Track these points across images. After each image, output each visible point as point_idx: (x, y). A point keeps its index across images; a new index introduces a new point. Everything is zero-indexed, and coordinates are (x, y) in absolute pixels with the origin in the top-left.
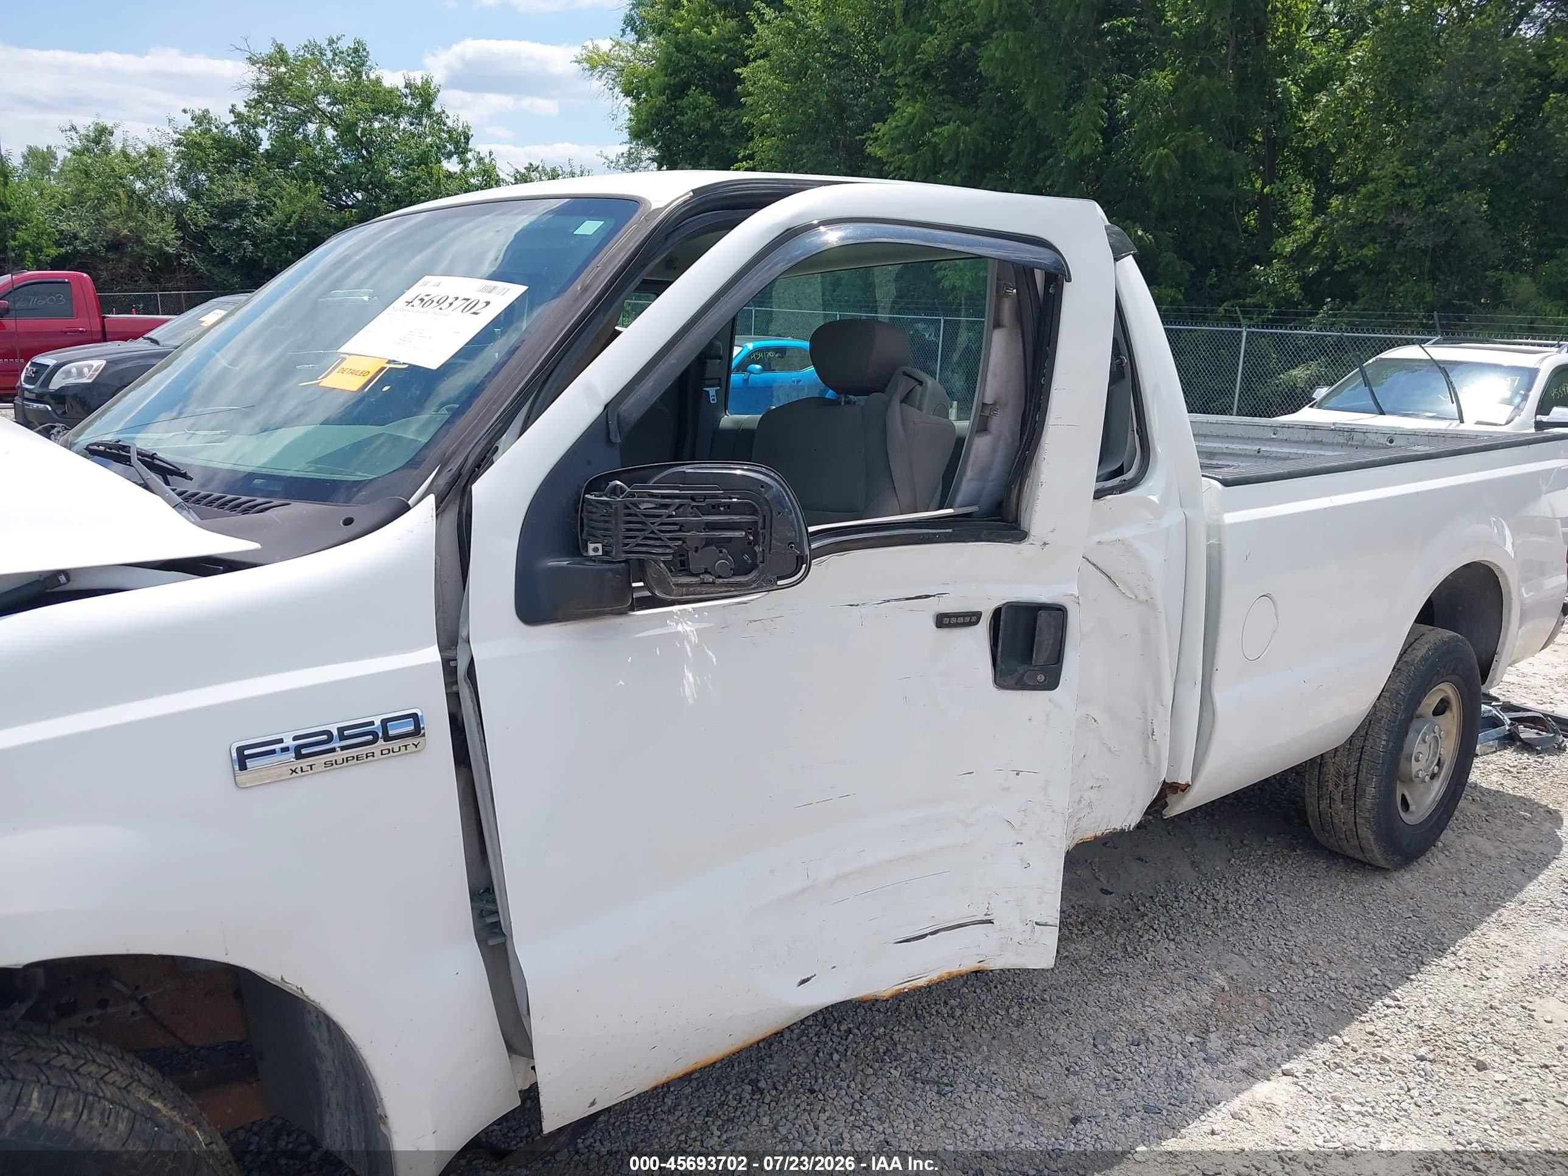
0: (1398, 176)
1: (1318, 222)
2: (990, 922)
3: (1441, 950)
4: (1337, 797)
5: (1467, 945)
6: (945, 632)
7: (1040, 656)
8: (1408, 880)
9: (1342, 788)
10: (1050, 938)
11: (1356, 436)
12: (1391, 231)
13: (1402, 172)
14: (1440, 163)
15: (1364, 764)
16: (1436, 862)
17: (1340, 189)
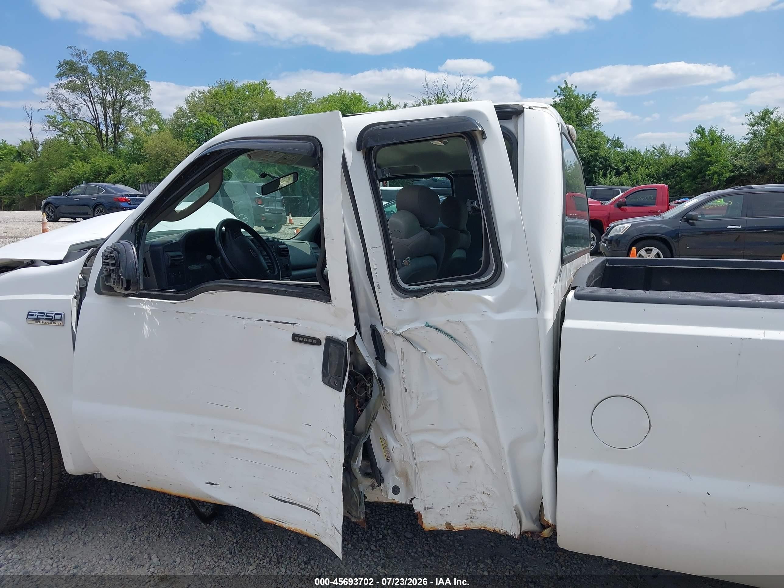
2: (318, 514)
6: (298, 344)
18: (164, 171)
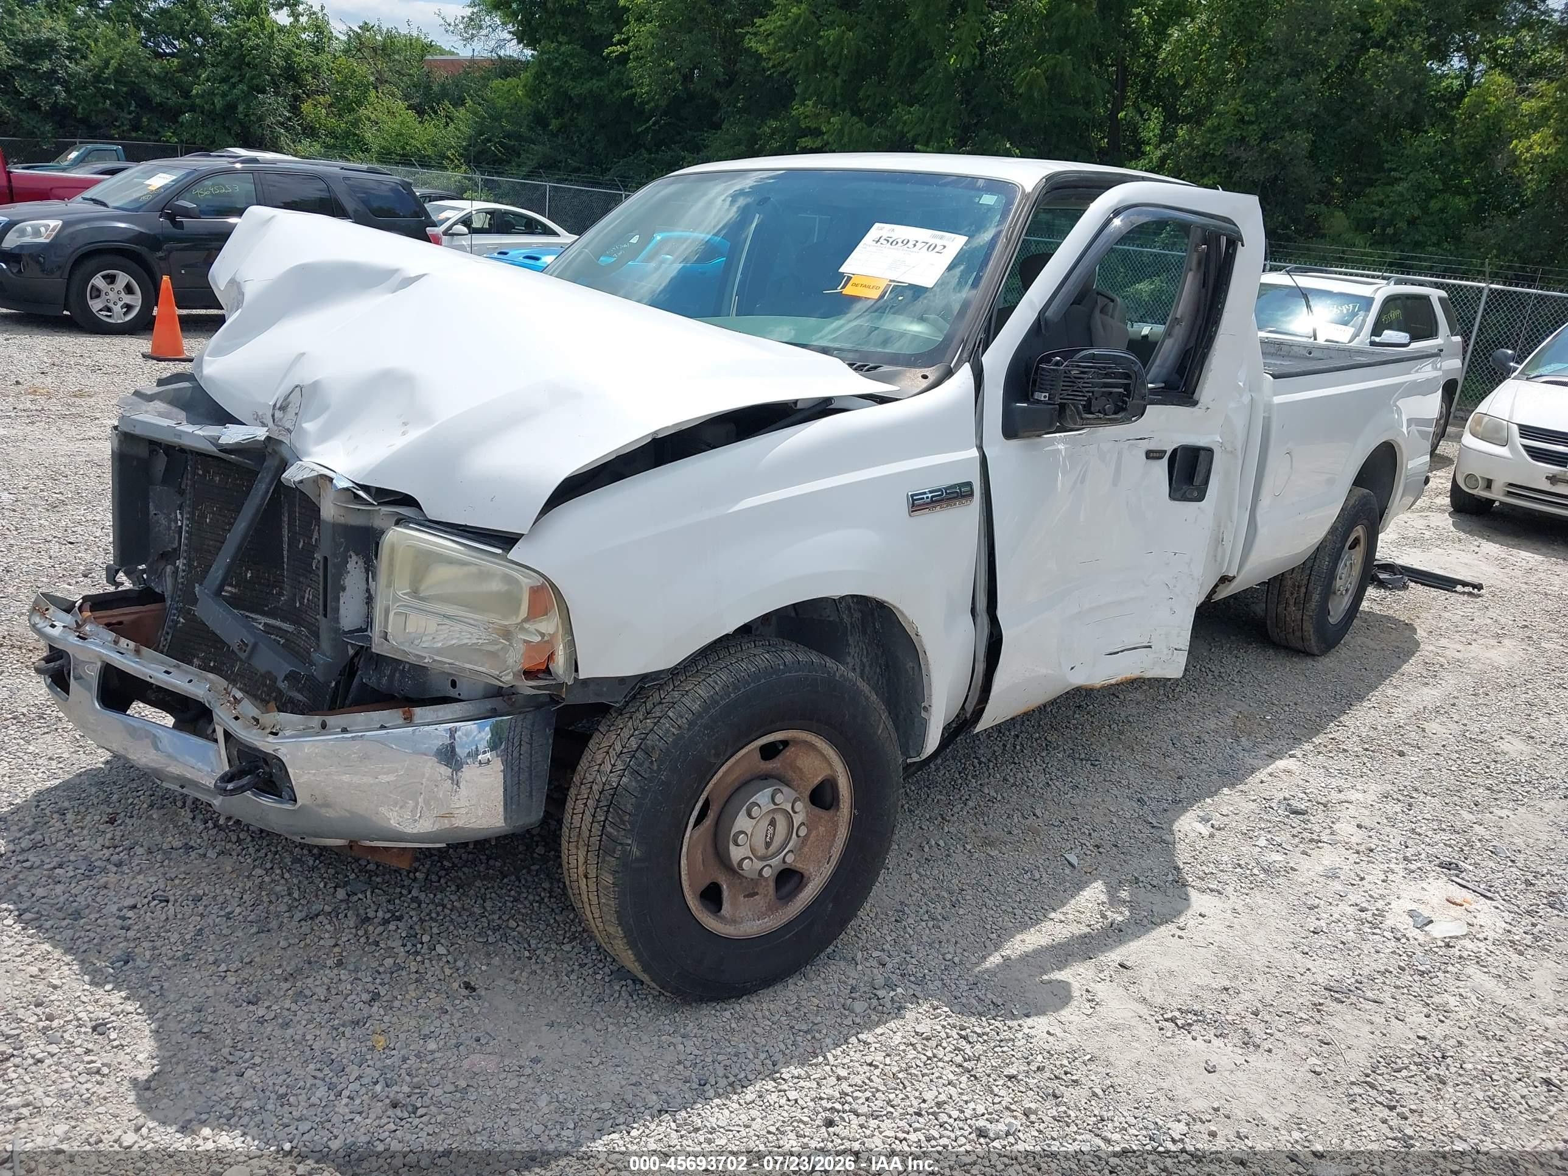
0: (1239, 112)
1: (1165, 148)
2: (1150, 647)
3: (1361, 698)
4: (1292, 602)
5: (1376, 696)
6: (1149, 461)
7: (1197, 481)
8: (1327, 662)
9: (1295, 595)
10: (1182, 659)
11: (1284, 348)
12: (1230, 162)
13: (1242, 109)
14: (1276, 103)
15: (1313, 578)
16: (1343, 651)
17: (1186, 119)
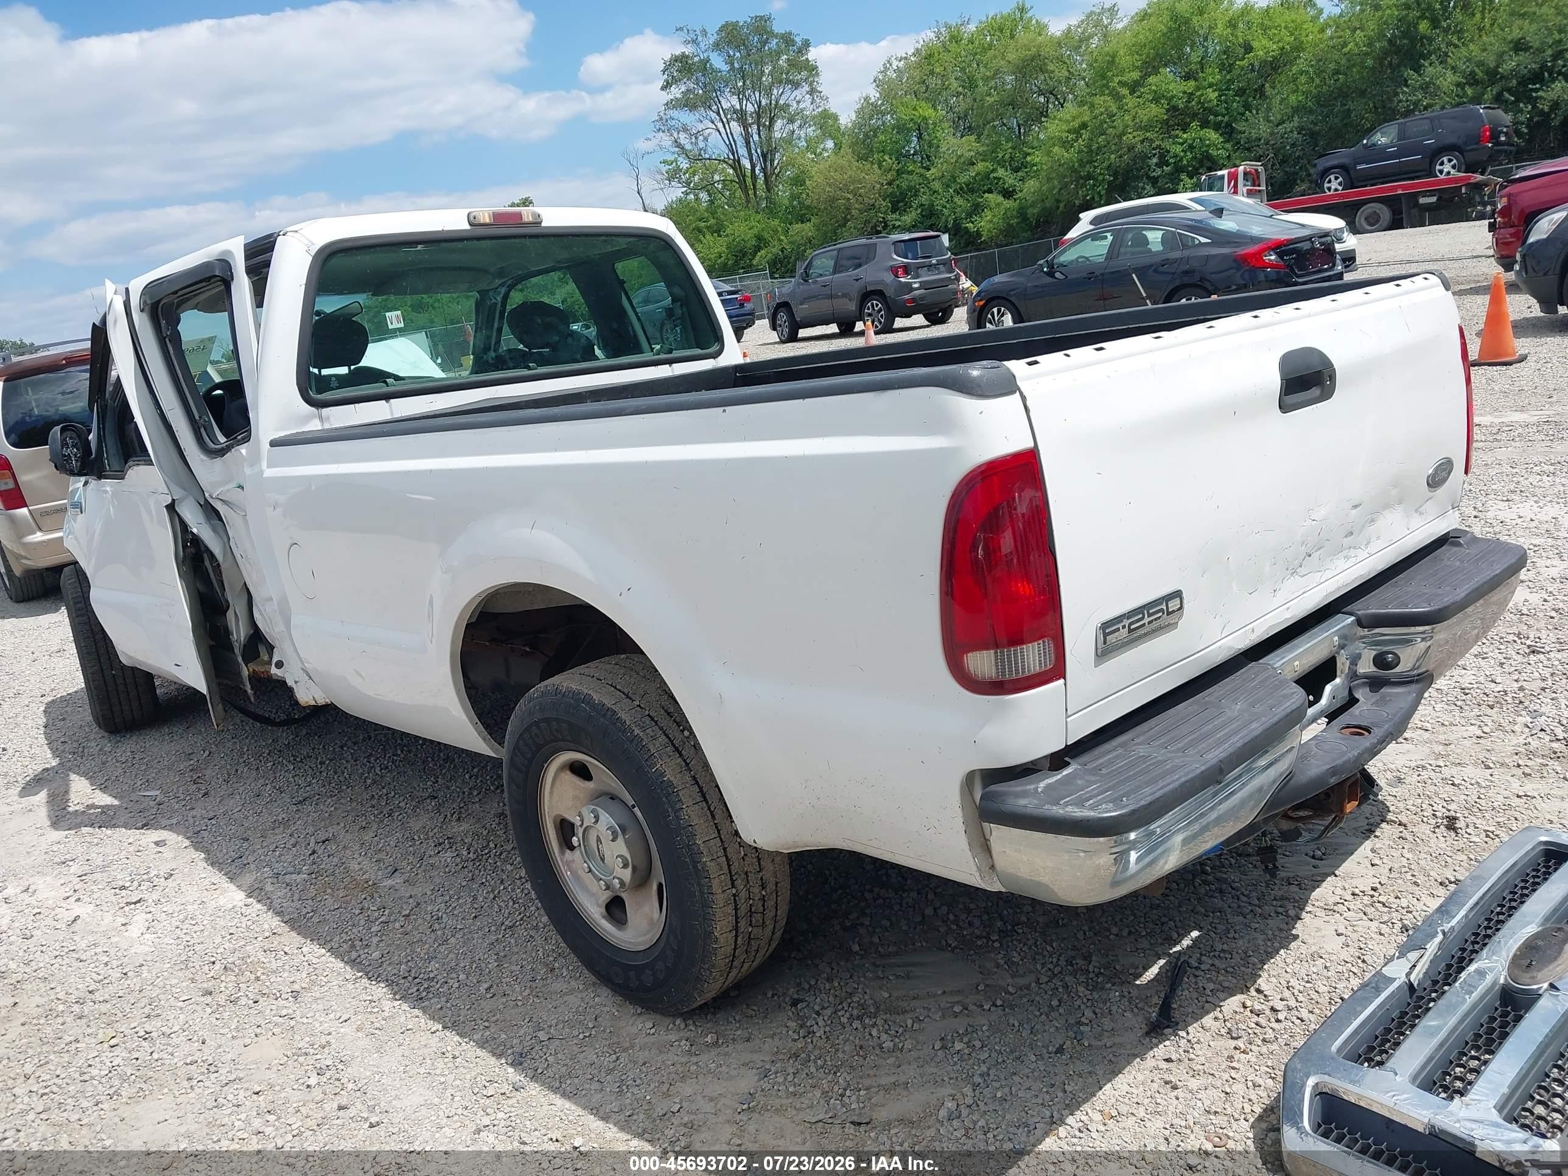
18: (844, 229)
